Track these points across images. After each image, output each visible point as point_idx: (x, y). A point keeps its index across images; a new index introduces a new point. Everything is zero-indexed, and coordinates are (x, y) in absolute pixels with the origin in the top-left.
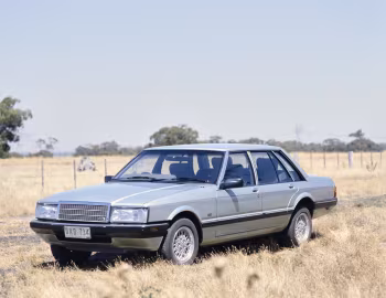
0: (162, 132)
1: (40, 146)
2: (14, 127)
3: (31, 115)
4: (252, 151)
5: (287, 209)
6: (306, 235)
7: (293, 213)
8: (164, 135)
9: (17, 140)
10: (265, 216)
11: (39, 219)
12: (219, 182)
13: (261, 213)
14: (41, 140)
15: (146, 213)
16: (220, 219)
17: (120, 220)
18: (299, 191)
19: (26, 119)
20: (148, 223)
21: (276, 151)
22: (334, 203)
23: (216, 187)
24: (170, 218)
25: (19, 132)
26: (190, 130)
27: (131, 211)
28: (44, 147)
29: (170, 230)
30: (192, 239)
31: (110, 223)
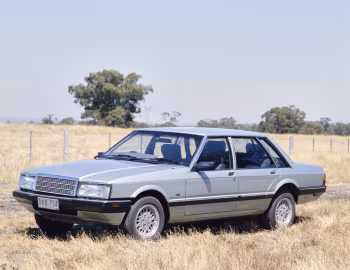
0: (272, 111)
1: (165, 119)
2: (135, 100)
3: (151, 90)
4: (233, 137)
5: (266, 193)
6: (288, 220)
7: (274, 197)
8: (274, 114)
9: (139, 112)
10: (240, 199)
11: (22, 189)
12: (192, 164)
13: (236, 196)
14: (165, 113)
15: (108, 189)
16: (188, 199)
17: (86, 195)
18: (282, 177)
19: (147, 93)
20: (109, 199)
21: (260, 138)
22: (323, 190)
23: (188, 169)
24: (134, 195)
25: (140, 105)
26: (298, 111)
27: (95, 187)
28: (168, 120)
29: (133, 207)
30: (158, 216)
31: (77, 197)
